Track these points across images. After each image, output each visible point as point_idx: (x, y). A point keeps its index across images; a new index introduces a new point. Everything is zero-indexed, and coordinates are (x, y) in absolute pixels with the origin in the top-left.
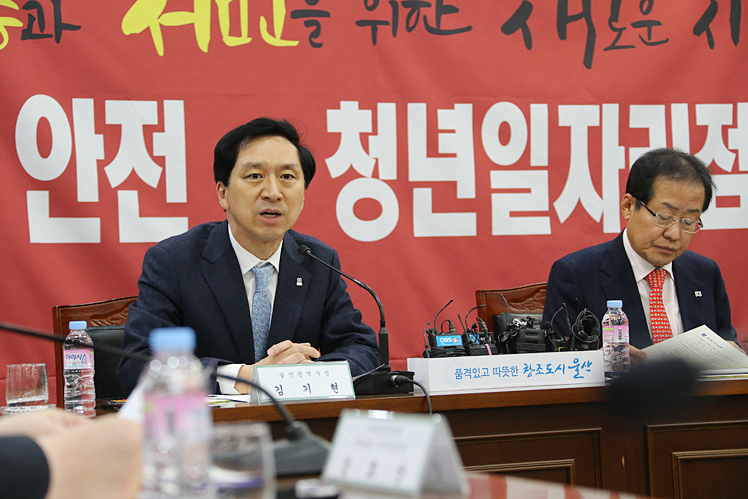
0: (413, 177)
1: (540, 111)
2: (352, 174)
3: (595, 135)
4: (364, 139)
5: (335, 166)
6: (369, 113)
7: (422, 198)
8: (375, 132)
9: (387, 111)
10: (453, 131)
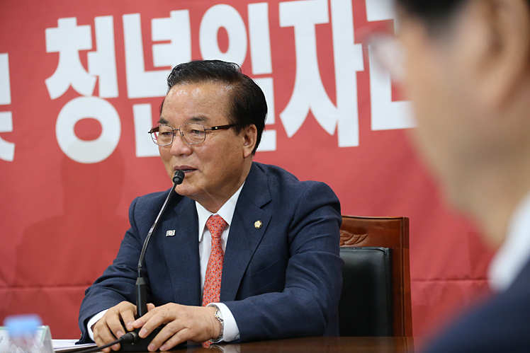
0: (133, 93)
1: (259, 12)
2: (71, 94)
3: (324, 34)
4: (83, 56)
5: (55, 86)
6: (87, 29)
7: (143, 116)
8: (94, 49)
9: (104, 24)
10: (168, 42)
